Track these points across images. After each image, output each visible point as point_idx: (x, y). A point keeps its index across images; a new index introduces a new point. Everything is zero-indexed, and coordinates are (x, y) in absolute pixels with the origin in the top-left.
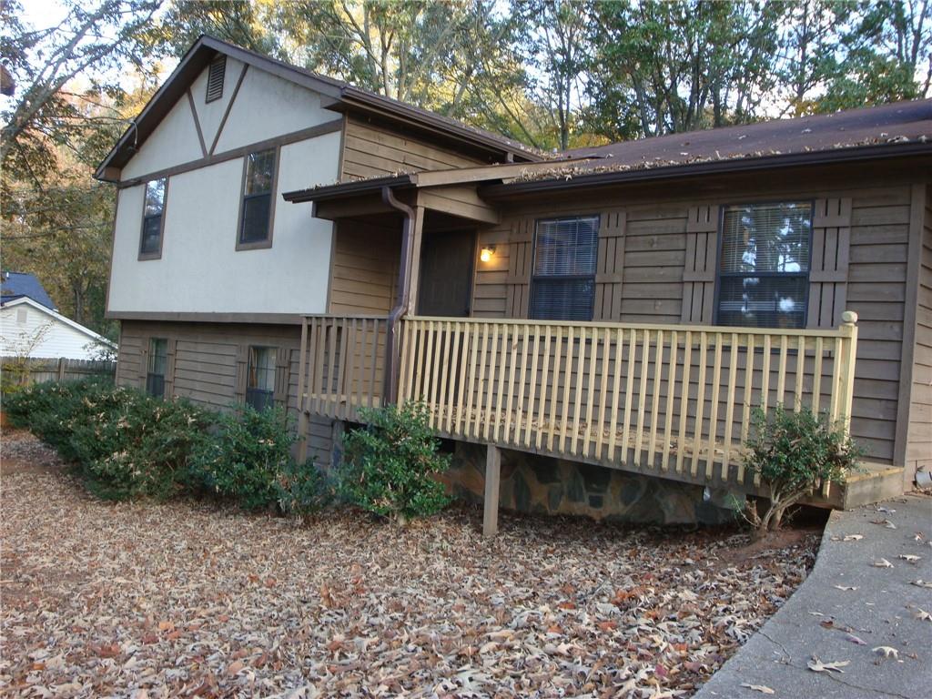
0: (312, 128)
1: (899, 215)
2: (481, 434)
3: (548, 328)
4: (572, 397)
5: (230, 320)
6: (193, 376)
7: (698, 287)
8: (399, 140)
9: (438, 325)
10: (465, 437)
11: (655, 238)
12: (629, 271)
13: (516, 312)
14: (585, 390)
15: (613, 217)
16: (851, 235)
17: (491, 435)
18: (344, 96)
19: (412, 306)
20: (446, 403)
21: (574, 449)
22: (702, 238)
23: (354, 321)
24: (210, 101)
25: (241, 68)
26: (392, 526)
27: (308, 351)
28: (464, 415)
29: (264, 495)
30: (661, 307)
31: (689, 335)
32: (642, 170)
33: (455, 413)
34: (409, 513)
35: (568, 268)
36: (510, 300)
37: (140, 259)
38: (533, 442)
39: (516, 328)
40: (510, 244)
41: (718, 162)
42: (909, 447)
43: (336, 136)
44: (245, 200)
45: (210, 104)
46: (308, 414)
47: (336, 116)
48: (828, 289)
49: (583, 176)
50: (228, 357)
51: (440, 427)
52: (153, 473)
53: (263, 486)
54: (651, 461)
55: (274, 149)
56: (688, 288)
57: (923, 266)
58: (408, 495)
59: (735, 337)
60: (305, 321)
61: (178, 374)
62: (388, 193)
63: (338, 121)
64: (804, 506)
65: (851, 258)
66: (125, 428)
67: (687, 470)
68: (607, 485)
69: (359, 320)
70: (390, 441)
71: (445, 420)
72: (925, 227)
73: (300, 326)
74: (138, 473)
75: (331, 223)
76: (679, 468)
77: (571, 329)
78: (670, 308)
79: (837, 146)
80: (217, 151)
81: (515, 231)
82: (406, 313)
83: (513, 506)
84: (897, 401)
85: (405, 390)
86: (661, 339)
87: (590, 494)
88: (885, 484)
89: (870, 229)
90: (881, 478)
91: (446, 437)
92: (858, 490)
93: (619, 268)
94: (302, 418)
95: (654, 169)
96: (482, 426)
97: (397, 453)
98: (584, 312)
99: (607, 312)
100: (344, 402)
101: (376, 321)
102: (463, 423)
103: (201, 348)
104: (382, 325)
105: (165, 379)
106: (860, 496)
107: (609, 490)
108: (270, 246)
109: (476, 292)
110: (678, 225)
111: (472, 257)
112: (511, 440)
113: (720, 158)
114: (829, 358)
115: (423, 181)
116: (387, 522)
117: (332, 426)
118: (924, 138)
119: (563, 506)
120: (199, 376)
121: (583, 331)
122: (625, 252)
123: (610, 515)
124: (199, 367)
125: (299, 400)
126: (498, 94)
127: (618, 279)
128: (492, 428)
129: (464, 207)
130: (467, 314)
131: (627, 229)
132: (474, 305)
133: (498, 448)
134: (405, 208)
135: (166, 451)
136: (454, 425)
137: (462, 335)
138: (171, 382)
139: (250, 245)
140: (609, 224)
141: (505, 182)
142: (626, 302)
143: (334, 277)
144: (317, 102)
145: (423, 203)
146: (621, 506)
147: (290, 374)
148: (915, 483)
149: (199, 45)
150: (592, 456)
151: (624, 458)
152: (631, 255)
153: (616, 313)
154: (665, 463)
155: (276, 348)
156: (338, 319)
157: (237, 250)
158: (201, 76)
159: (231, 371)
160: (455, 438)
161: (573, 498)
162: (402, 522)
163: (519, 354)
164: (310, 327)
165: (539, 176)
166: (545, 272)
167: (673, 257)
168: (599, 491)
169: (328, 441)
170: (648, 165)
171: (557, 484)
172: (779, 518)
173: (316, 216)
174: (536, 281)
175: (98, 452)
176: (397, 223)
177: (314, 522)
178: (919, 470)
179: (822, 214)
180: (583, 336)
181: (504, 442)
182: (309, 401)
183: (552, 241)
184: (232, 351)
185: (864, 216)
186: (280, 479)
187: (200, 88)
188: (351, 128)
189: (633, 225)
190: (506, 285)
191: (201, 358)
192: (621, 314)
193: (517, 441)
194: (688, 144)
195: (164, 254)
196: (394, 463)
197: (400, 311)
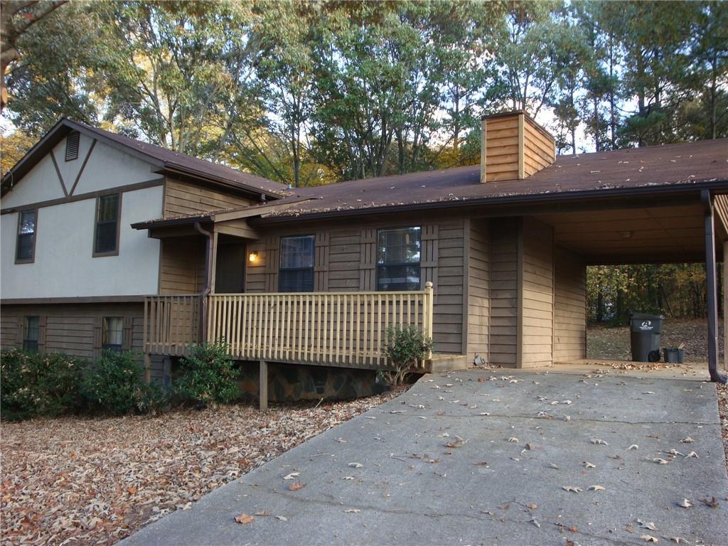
0: (143, 183)
1: (459, 233)
2: (256, 355)
3: (289, 297)
4: (303, 334)
5: (90, 301)
6: (60, 339)
7: (367, 272)
8: (197, 189)
9: (227, 298)
10: (247, 358)
11: (345, 246)
12: (332, 264)
13: (271, 289)
14: (310, 330)
15: (322, 235)
16: (439, 244)
17: (262, 355)
18: (166, 167)
19: (213, 288)
20: (236, 341)
21: (306, 358)
22: (368, 246)
23: (178, 298)
24: (69, 160)
25: (91, 141)
26: (210, 409)
27: (149, 318)
28: (246, 346)
29: (128, 402)
30: (349, 283)
31: (359, 296)
32: (336, 211)
33: (241, 345)
34: (219, 400)
35: (300, 263)
36: (267, 283)
37: (16, 263)
38: (284, 357)
39: (273, 297)
40: (266, 251)
41: (373, 208)
42: (469, 346)
43: (161, 188)
44: (98, 226)
45: (69, 163)
46: (150, 355)
47: (159, 176)
48: (429, 270)
49: (305, 215)
50: (87, 325)
51: (233, 354)
52: (47, 399)
53: (127, 397)
54: (344, 360)
55: (117, 194)
56: (362, 272)
57: (471, 257)
58: (217, 391)
59: (380, 296)
60: (146, 299)
61: (49, 338)
62: (198, 226)
63: (160, 179)
64: (414, 373)
65: (439, 255)
66: (27, 372)
67: (361, 363)
68: (326, 381)
69: (181, 297)
70: (207, 361)
71: (235, 350)
72: (471, 239)
73: (143, 303)
74: (39, 399)
75: (159, 240)
76: (357, 362)
77: (301, 297)
78: (354, 283)
79: (428, 201)
80: (75, 194)
81: (269, 244)
82: (210, 292)
83: (274, 399)
84: (462, 324)
85: (211, 335)
86: (333, 299)
87: (318, 387)
88: (455, 363)
89: (447, 240)
90: (452, 360)
91: (237, 359)
92: (438, 364)
93: (327, 263)
94: (146, 357)
95: (342, 211)
96: (256, 351)
97: (212, 367)
98: (309, 287)
99: (321, 286)
100: (174, 346)
101: (192, 298)
102: (246, 351)
103: (66, 321)
104: (196, 299)
105: (39, 343)
106: (439, 367)
107: (327, 383)
108: (117, 254)
109: (247, 279)
110: (356, 239)
111: (244, 259)
112: (273, 357)
113: (375, 206)
114: (421, 305)
115: (218, 219)
116: (206, 408)
117: (163, 362)
118: (464, 199)
119: (303, 395)
120: (65, 339)
121: (308, 297)
122: (330, 254)
123: (328, 397)
124: (65, 333)
125: (145, 347)
126: (248, 134)
127: (326, 269)
128: (262, 352)
129: (239, 231)
130: (243, 292)
131: (330, 242)
132: (247, 286)
133: (266, 362)
134: (207, 233)
135: (57, 384)
136: (241, 352)
137: (243, 303)
138: (43, 345)
139: (103, 254)
140: (321, 239)
141: (263, 216)
142: (331, 281)
143: (162, 273)
144: (149, 168)
145: (217, 230)
146: (334, 391)
147: (133, 333)
148: (475, 364)
149: (61, 124)
150: (315, 361)
151: (331, 360)
152: (332, 256)
153: (326, 287)
154: (351, 361)
155: (123, 317)
156: (168, 297)
157: (93, 257)
158: (61, 143)
159: (91, 334)
160: (242, 359)
161: (308, 390)
162: (215, 407)
163: (275, 313)
164: (149, 303)
165: (282, 214)
166: (286, 266)
167: (355, 257)
168: (321, 385)
169: (161, 372)
170: (339, 208)
171: (298, 384)
172: (402, 379)
173: (151, 237)
174: (282, 271)
175: (6, 389)
176: (202, 242)
177: (162, 414)
178: (476, 357)
179: (425, 233)
180: (308, 300)
181: (269, 359)
182: (151, 347)
183: (290, 247)
184: (91, 321)
185: (444, 234)
186: (137, 393)
187: (61, 151)
188: (169, 183)
189: (333, 239)
190: (265, 274)
191: (66, 327)
192: (329, 288)
193: (276, 357)
194: (364, 191)
195: (36, 259)
196: (210, 372)
197: (206, 292)
